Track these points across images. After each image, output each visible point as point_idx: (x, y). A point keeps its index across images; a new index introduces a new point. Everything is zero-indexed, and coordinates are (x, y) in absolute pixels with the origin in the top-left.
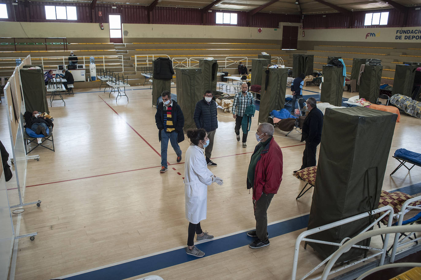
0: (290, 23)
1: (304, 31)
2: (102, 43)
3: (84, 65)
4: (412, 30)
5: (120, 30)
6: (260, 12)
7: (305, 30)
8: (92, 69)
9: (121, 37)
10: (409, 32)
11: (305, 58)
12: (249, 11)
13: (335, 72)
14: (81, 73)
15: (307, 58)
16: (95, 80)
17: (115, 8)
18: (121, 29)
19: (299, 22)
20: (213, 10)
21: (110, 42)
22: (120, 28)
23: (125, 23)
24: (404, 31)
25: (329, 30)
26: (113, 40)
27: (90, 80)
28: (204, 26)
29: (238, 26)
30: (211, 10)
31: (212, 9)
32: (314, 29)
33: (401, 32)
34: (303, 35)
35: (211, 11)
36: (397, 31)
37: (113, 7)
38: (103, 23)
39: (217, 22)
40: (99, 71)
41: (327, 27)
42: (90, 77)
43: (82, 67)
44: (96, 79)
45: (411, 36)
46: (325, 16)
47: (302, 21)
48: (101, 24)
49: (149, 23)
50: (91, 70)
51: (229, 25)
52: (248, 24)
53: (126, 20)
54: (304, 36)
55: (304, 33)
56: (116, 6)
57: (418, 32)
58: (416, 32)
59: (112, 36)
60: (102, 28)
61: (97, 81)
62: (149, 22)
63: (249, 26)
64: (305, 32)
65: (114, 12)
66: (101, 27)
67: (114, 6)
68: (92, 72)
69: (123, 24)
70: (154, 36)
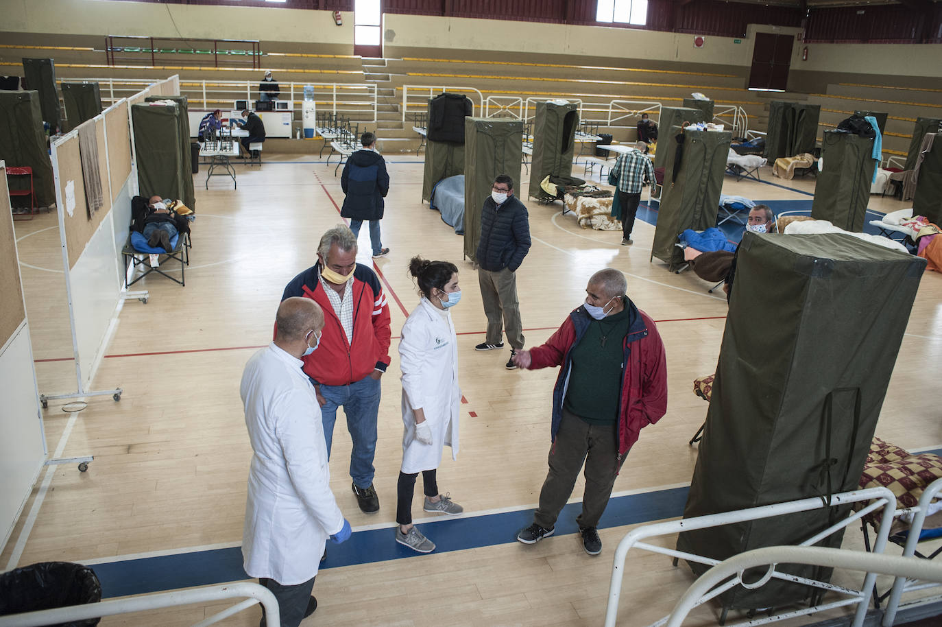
0: (774, 28)
1: (806, 48)
2: (337, 56)
3: (291, 104)
5: (379, 28)
7: (810, 45)
8: (307, 112)
9: (378, 44)
11: (798, 112)
13: (853, 148)
14: (284, 119)
15: (802, 111)
16: (312, 137)
18: (381, 26)
19: (798, 25)
21: (355, 54)
22: (379, 24)
23: (391, 12)
25: (866, 45)
26: (359, 50)
27: (301, 137)
28: (569, 26)
29: (649, 29)
32: (832, 42)
34: (805, 58)
38: (341, 10)
39: (599, 19)
40: (322, 117)
41: (865, 38)
42: (301, 130)
43: (285, 106)
44: (314, 135)
46: (863, 12)
47: (803, 22)
48: (337, 13)
49: (443, 15)
50: (304, 114)
51: (627, 25)
52: (671, 26)
53: (391, 6)
54: (806, 59)
55: (807, 52)
59: (360, 41)
60: (339, 22)
61: (318, 138)
62: (442, 12)
63: (674, 30)
64: (809, 52)
66: (337, 18)
68: (307, 117)
69: (384, 14)
70: (451, 45)
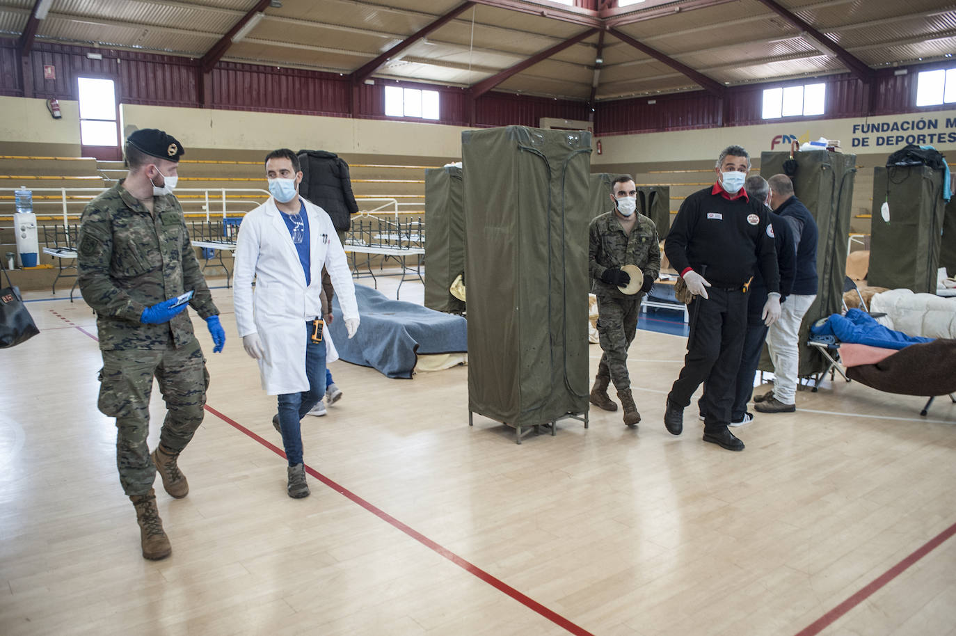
0: (566, 122)
1: (599, 142)
2: (58, 158)
4: (896, 124)
5: (115, 124)
6: (493, 90)
7: (603, 139)
8: (23, 230)
9: (115, 144)
10: (885, 127)
11: (647, 196)
12: (468, 87)
15: (653, 194)
16: (35, 265)
17: (98, 57)
18: (118, 121)
19: (586, 119)
20: (377, 80)
21: (82, 157)
22: (115, 119)
23: (130, 102)
24: (873, 125)
25: (666, 133)
26: (87, 151)
27: (16, 266)
28: (356, 121)
29: (442, 123)
30: (372, 79)
31: (373, 76)
32: (626, 134)
33: (865, 129)
34: (599, 151)
35: (372, 82)
36: (855, 126)
37: (91, 56)
38: (58, 99)
39: (389, 111)
40: (45, 236)
41: (661, 127)
42: (15, 256)
44: (38, 263)
45: (893, 137)
46: (654, 102)
47: (591, 116)
48: (52, 101)
49: (201, 107)
50: (19, 233)
51: (420, 120)
53: (130, 96)
54: (601, 154)
55: (601, 145)
56: (99, 51)
57: (910, 126)
58: (905, 126)
59: (87, 142)
60: (57, 114)
61: (43, 266)
62: (200, 103)
64: (603, 146)
65: (94, 71)
66: (52, 110)
67: (93, 50)
68: (24, 237)
69: (121, 105)
70: (215, 143)
